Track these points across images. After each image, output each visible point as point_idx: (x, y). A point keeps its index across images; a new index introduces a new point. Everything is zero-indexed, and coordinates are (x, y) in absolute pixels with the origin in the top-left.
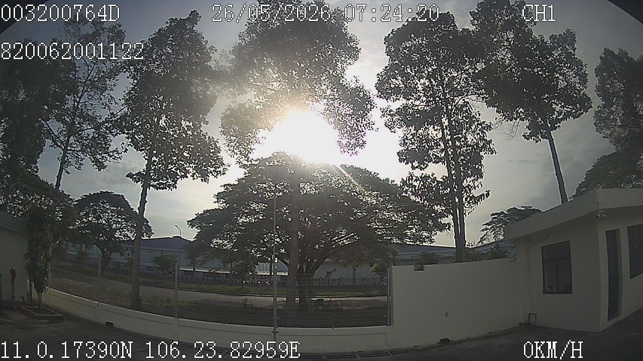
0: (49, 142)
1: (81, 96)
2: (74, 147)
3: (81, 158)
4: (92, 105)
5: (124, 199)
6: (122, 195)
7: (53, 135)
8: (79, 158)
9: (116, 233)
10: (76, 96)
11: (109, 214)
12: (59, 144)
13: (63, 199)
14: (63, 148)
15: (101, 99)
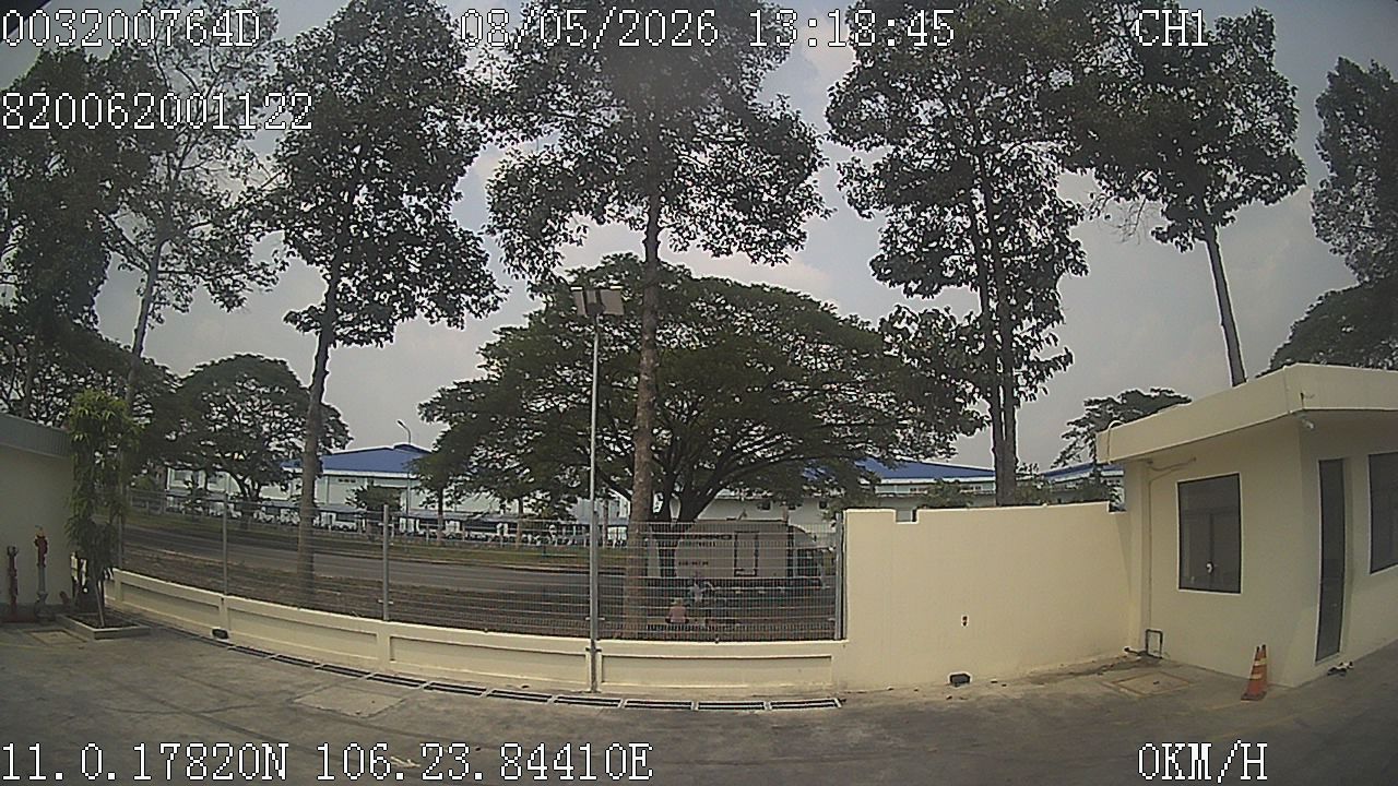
0: (116, 258)
1: (185, 154)
2: (172, 265)
3: (188, 286)
4: (207, 171)
5: (287, 367)
6: (281, 361)
7: (123, 243)
8: (183, 287)
9: (270, 444)
10: (172, 155)
11: (253, 402)
12: (141, 260)
13: (154, 377)
14: (147, 267)
15: (228, 158)
